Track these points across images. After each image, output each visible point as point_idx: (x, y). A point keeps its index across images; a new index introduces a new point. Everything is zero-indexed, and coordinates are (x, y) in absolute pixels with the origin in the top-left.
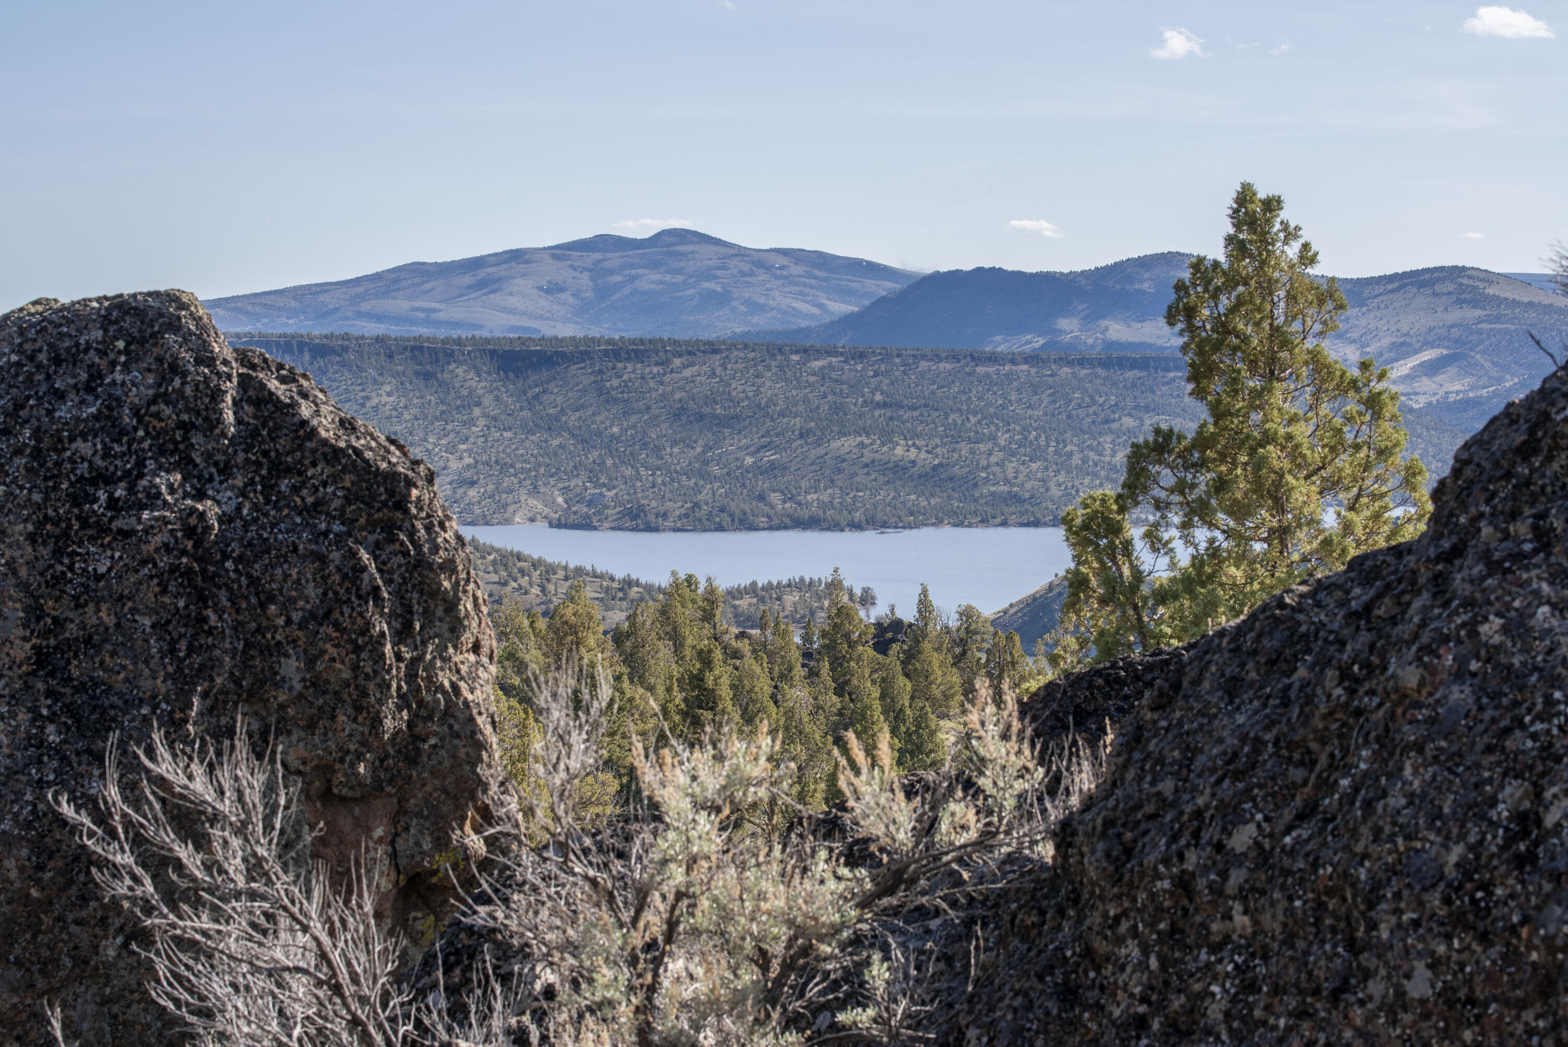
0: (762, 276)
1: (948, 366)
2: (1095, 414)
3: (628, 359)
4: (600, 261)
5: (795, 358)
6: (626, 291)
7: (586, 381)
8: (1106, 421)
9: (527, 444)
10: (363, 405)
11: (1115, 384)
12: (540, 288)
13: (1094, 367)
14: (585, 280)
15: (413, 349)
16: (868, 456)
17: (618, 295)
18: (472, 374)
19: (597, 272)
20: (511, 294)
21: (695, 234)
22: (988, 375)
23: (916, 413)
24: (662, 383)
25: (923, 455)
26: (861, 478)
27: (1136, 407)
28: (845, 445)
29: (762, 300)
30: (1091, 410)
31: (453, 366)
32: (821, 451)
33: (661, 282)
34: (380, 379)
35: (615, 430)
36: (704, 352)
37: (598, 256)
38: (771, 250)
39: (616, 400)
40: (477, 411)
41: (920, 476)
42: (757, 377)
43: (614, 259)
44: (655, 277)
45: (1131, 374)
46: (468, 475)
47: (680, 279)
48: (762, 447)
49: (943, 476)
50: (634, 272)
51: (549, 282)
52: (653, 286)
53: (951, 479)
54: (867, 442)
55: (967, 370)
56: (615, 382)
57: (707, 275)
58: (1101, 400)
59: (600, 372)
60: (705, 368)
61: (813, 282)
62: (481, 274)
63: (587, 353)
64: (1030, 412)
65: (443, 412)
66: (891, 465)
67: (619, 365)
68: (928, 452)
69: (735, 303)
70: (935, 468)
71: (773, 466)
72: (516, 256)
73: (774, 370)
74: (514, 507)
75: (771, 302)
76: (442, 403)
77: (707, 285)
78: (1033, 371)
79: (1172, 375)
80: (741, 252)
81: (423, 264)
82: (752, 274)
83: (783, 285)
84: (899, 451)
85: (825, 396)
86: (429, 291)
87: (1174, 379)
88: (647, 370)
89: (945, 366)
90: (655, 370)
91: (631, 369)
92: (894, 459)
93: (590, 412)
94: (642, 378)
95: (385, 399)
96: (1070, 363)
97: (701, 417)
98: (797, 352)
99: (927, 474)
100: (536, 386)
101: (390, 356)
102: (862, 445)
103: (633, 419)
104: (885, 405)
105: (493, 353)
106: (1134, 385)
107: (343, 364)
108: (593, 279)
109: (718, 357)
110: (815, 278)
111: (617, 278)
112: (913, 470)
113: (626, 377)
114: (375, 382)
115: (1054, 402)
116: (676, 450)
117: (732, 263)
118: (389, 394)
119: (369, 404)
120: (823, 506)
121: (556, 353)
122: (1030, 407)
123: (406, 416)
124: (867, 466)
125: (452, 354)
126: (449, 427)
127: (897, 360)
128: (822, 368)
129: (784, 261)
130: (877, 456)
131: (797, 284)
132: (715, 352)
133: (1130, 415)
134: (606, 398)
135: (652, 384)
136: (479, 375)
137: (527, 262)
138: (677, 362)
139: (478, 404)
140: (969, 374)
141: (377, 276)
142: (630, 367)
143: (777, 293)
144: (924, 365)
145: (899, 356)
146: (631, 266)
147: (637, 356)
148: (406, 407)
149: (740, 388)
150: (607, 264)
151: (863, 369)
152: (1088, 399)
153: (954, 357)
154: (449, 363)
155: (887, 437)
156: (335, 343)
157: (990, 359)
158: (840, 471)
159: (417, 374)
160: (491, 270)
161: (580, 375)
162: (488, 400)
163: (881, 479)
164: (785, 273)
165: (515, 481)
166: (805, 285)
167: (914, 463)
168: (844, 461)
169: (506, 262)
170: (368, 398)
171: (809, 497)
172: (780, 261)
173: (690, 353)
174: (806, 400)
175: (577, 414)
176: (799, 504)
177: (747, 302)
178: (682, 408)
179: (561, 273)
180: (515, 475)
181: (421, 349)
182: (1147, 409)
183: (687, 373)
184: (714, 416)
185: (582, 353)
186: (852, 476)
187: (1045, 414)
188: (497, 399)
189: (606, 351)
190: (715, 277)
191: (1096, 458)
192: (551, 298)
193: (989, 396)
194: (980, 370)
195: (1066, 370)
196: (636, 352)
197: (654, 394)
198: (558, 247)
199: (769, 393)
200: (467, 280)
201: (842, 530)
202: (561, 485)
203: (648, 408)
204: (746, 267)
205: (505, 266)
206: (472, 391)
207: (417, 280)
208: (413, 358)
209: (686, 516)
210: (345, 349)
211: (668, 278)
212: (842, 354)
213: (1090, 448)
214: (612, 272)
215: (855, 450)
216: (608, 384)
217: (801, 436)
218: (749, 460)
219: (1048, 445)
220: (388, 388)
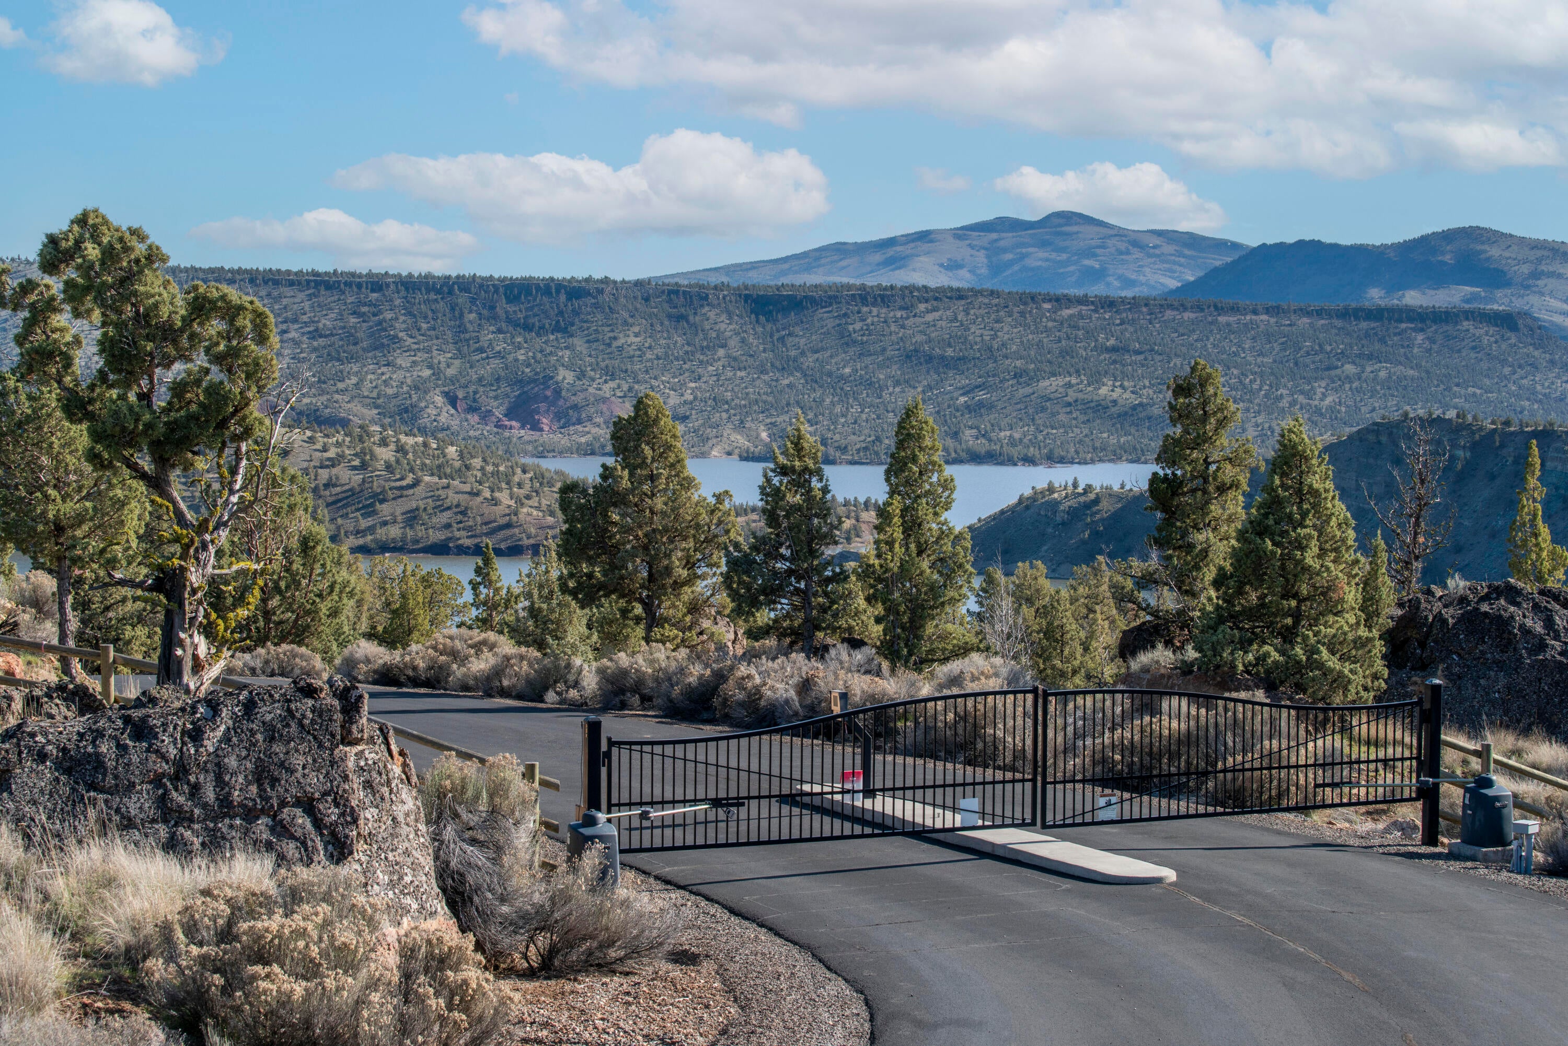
0: (1137, 254)
1: (1192, 316)
2: (1321, 361)
3: (874, 304)
4: (996, 241)
5: (1047, 306)
6: (1016, 268)
7: (830, 323)
8: (1329, 368)
9: (758, 383)
10: (609, 345)
11: (1348, 334)
12: (942, 265)
13: (1331, 317)
14: (981, 258)
15: (670, 292)
16: (1072, 396)
17: (1009, 272)
18: (724, 317)
19: (993, 250)
20: (914, 270)
21: (1080, 216)
22: (1228, 324)
23: (1141, 357)
24: (903, 327)
25: (1127, 395)
26: (1062, 417)
27: (1360, 356)
28: (1051, 385)
29: (1133, 276)
30: (1317, 358)
31: (707, 308)
32: (1028, 390)
33: (1047, 260)
34: (630, 320)
35: (847, 370)
36: (950, 298)
37: (994, 236)
38: (1148, 231)
39: (855, 342)
40: (721, 352)
41: (1119, 416)
42: (997, 321)
43: (1008, 239)
44: (1042, 254)
45: (1364, 325)
46: (682, 411)
47: (1064, 256)
48: (977, 387)
49: (1142, 415)
50: (1024, 250)
51: (949, 260)
52: (1040, 263)
53: (1149, 418)
54: (1074, 381)
55: (1210, 319)
56: (858, 326)
57: (1089, 253)
58: (1328, 348)
59: (845, 315)
60: (948, 313)
61: (1182, 260)
62: (891, 252)
63: (836, 297)
64: (1259, 360)
65: (687, 353)
66: (1092, 405)
67: (865, 309)
68: (1133, 392)
69: (1110, 279)
70: (1134, 408)
71: (981, 404)
72: (924, 237)
73: (1016, 315)
74: (715, 441)
75: (1141, 278)
76: (688, 344)
77: (1087, 262)
78: (1273, 320)
79: (1404, 326)
80: (1120, 233)
81: (845, 244)
82: (1128, 253)
83: (1155, 263)
84: (1103, 391)
85: (1059, 341)
86: (844, 268)
87: (1405, 330)
88: (892, 314)
89: (1188, 315)
90: (899, 314)
91: (874, 314)
92: (1096, 398)
93: (829, 353)
94: (885, 322)
95: (633, 339)
96: (1309, 314)
97: (930, 359)
98: (1050, 300)
99: (1126, 413)
100: (784, 329)
101: (647, 299)
102: (1069, 385)
103: (868, 360)
104: (1114, 349)
105: (747, 297)
106: (1367, 335)
107: (596, 306)
108: (988, 257)
109: (963, 302)
110: (1184, 256)
111: (1009, 256)
112: (1113, 409)
113: (869, 321)
114: (625, 323)
115: (1285, 350)
116: (898, 389)
117: (1110, 243)
118: (637, 335)
119: (615, 344)
120: (1013, 442)
121: (805, 297)
122: (1261, 354)
123: (649, 355)
124: (1069, 404)
125: (706, 298)
126: (686, 366)
127: (1144, 309)
128: (1071, 316)
129: (1157, 241)
130: (1080, 396)
131: (1167, 262)
132: (960, 298)
133: (1354, 363)
134: (846, 340)
135: (893, 328)
136: (730, 318)
137: (931, 241)
138: (922, 307)
139: (724, 346)
140: (1211, 323)
141: (805, 255)
142: (875, 311)
143: (1147, 270)
144: (1169, 314)
145: (1146, 305)
146: (1024, 245)
147: (883, 301)
148: (650, 347)
149: (978, 332)
150: (1002, 244)
151: (1111, 318)
152: (1317, 348)
153: (1198, 307)
154: (702, 306)
155: (1096, 379)
156: (591, 287)
157: (1232, 309)
158: (1044, 409)
159: (670, 316)
160: (899, 248)
161: (826, 318)
162: (733, 342)
163: (1082, 418)
164: (1157, 251)
165: (724, 415)
166: (1175, 263)
167: (1115, 402)
168: (1050, 399)
169: (913, 241)
170: (615, 338)
171: (1002, 434)
172: (1154, 241)
173: (936, 299)
174: (1040, 344)
175: (816, 356)
176: (990, 440)
177: (1120, 278)
178: (916, 351)
179: (961, 251)
180: (727, 411)
181: (676, 292)
182: (1370, 357)
183: (930, 317)
184: (942, 358)
185: (830, 297)
186: (1053, 415)
187: (1275, 361)
188: (743, 341)
189: (853, 295)
190: (1094, 255)
191: (1305, 401)
192: (951, 274)
193: (1225, 344)
194: (1222, 319)
195: (1306, 320)
196: (883, 297)
197: (894, 337)
198: (963, 228)
199: (1006, 337)
200: (878, 257)
201: (1015, 465)
202: (769, 421)
203: (884, 350)
204: (1123, 246)
205: (912, 245)
206: (719, 333)
207: (836, 257)
208: (670, 301)
209: (866, 449)
210: (601, 291)
211: (1054, 255)
212: (1092, 303)
213: (1302, 392)
214: (1005, 250)
215: (1061, 390)
216: (851, 328)
217: (1015, 376)
218: (962, 399)
219: (1261, 389)
220: (636, 329)
